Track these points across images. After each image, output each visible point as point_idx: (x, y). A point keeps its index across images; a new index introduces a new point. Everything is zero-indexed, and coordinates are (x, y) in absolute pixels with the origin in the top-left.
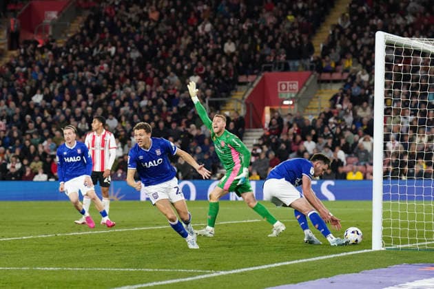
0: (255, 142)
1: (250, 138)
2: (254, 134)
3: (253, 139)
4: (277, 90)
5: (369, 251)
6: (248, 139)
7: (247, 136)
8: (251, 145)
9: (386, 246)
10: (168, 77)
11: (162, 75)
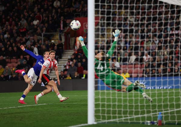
0: (69, 57)
1: (66, 55)
2: (69, 53)
3: (68, 56)
4: (83, 28)
5: (86, 124)
6: (65, 56)
7: (65, 54)
8: (67, 59)
9: (97, 121)
10: (21, 22)
11: (17, 20)
